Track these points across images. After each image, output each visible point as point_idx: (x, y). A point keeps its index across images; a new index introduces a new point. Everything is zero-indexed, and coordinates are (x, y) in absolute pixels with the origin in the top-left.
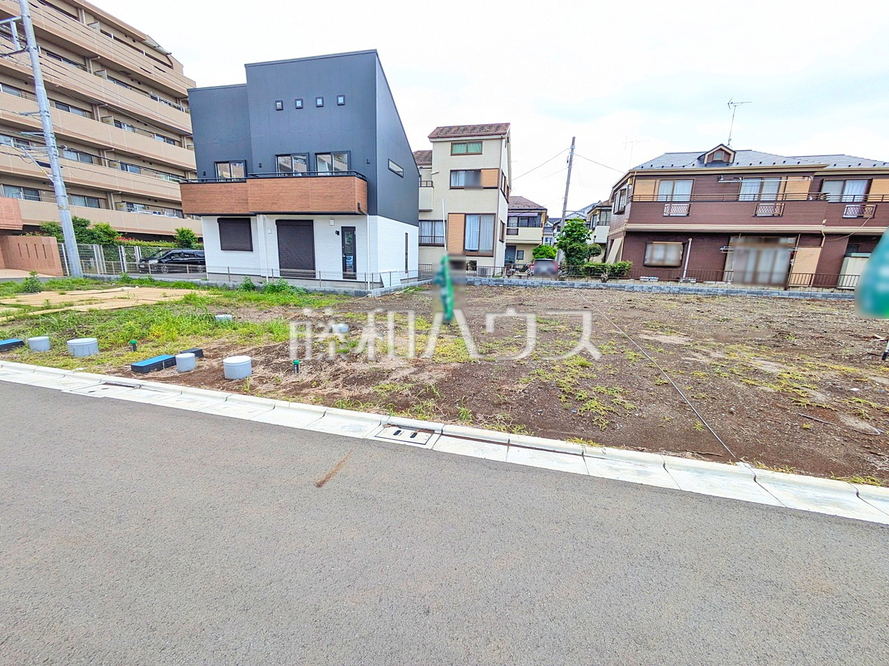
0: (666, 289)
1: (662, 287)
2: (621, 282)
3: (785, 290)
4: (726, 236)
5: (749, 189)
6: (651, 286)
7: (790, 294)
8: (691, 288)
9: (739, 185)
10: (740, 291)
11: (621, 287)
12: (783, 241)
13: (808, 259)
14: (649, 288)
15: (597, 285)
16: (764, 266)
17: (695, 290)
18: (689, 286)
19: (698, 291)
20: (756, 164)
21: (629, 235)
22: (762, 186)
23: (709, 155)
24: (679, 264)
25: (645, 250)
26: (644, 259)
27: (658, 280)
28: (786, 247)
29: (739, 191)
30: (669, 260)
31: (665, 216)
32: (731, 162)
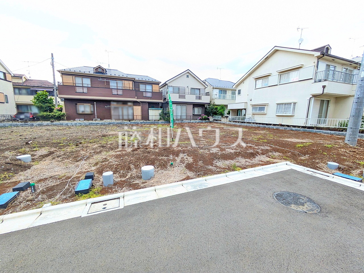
0: (83, 124)
1: (81, 123)
2: (61, 122)
3: (130, 121)
4: (109, 102)
5: (113, 84)
6: (76, 123)
7: (131, 123)
8: (94, 123)
9: (108, 83)
10: (114, 123)
11: (61, 124)
12: (129, 104)
13: (138, 110)
14: (75, 124)
15: (47, 124)
16: (125, 113)
17: (96, 123)
18: (94, 122)
19: (97, 123)
20: (113, 75)
21: (66, 100)
22: (117, 83)
23: (96, 69)
24: (92, 113)
25: (76, 107)
26: (76, 111)
27: (84, 120)
28: (130, 106)
29: (109, 84)
30: (87, 111)
31: (76, 92)
32: (105, 73)
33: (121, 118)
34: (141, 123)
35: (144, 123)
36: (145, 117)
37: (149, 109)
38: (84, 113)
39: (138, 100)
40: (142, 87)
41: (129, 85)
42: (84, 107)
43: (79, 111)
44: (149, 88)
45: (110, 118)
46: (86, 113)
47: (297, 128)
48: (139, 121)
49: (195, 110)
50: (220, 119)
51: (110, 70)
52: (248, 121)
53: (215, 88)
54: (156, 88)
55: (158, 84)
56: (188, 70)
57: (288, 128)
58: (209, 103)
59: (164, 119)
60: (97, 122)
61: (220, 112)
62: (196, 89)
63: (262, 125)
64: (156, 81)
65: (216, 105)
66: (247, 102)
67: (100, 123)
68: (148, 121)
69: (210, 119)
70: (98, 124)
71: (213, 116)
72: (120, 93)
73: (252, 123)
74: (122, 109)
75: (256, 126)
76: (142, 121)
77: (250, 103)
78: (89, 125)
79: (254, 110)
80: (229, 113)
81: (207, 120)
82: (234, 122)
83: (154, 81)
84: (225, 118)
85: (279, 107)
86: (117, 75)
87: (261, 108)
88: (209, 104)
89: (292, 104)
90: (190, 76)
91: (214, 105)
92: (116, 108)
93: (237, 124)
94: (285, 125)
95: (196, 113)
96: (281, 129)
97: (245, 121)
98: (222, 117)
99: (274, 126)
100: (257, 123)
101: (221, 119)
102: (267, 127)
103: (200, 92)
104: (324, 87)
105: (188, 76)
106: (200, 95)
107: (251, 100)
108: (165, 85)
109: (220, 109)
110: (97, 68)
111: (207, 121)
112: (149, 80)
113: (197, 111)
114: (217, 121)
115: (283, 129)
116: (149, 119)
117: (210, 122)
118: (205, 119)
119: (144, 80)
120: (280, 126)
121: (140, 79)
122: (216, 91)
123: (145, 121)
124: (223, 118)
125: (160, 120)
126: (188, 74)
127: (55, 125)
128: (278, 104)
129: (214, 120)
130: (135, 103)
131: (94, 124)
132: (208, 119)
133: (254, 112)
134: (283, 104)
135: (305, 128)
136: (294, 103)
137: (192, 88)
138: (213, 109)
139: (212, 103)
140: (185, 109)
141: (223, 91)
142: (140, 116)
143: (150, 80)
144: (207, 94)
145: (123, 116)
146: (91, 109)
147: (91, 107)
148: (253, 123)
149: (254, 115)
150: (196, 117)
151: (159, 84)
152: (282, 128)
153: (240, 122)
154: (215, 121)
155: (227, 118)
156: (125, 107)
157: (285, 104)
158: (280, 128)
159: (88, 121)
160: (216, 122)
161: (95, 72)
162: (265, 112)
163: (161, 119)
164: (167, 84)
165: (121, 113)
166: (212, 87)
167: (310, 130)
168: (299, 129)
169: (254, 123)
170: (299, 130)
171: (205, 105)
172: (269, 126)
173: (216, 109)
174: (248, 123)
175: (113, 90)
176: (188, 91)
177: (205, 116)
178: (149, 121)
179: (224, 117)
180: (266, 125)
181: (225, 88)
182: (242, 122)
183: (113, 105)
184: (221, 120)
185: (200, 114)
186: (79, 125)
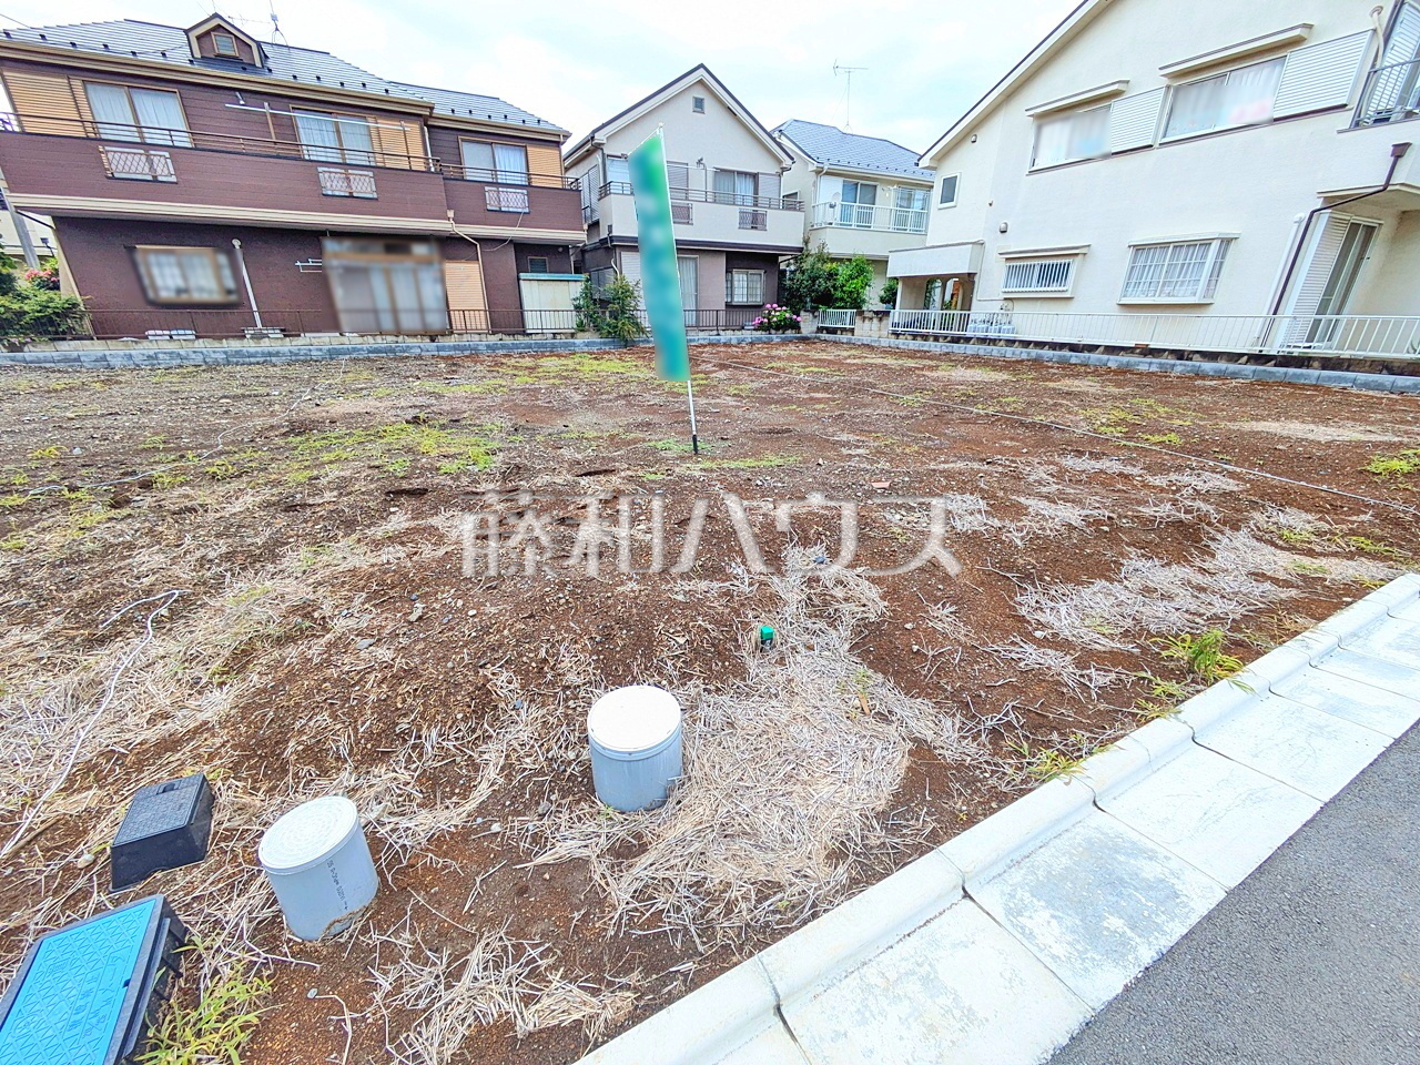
0: (193, 356)
1: (182, 352)
2: (68, 347)
3: (433, 341)
4: (311, 238)
5: (314, 132)
6: (151, 353)
7: (439, 349)
8: (252, 350)
9: (289, 129)
10: (354, 350)
11: (66, 360)
12: (420, 250)
13: (466, 282)
14: (150, 357)
16: (405, 299)
17: (263, 354)
18: (248, 345)
19: (270, 354)
20: (307, 79)
21: (66, 223)
22: (338, 131)
23: (198, 38)
24: (233, 298)
25: (135, 266)
26: (143, 290)
27: (198, 337)
28: (428, 262)
29: (295, 136)
30: (201, 290)
31: (113, 178)
32: (258, 64)
33: (387, 322)
34: (488, 347)
35: (503, 347)
36: (507, 318)
37: (522, 275)
38: (184, 298)
39: (464, 230)
40: (475, 158)
41: (406, 145)
42: (180, 266)
43: (156, 289)
44: (509, 161)
45: (329, 320)
46: (197, 297)
47: (1222, 365)
48: (477, 337)
49: (736, 283)
50: (847, 326)
51: (285, 50)
52: (981, 334)
53: (827, 173)
54: (546, 165)
55: (553, 140)
56: (702, 69)
57: (1180, 367)
58: (801, 246)
59: (598, 329)
60: (266, 346)
61: (851, 292)
62: (739, 173)
63: (1051, 352)
64: (543, 126)
65: (833, 260)
66: (985, 240)
67: (286, 349)
68: (520, 337)
69: (802, 325)
70: (274, 359)
71: (817, 309)
72: (364, 186)
73: (1002, 343)
74: (387, 273)
75: (1024, 356)
76: (493, 339)
77: (996, 245)
78: (229, 363)
79: (1014, 281)
80: (890, 298)
81: (789, 331)
82: (915, 337)
83: (535, 126)
84: (871, 319)
85: (1140, 264)
86: (330, 83)
87: (1051, 268)
88: (799, 253)
89: (1215, 246)
90: (709, 104)
91: (823, 258)
92: (349, 271)
93: (930, 345)
94: (1165, 350)
95: (739, 299)
96: (1143, 368)
97: (969, 334)
98: (861, 313)
99: (1112, 357)
100: (1026, 344)
101: (852, 322)
102: (1073, 361)
103: (756, 192)
104: (1400, 151)
105: (702, 100)
106: (756, 205)
107: (1003, 232)
108: (590, 147)
109: (851, 277)
110: (208, 33)
111: (790, 333)
112: (509, 122)
113: (748, 288)
114: (836, 333)
115: (1154, 369)
116: (524, 326)
117: (804, 340)
118: (782, 326)
119: (480, 116)
120: (1141, 354)
121: (462, 114)
122: (831, 189)
123: (508, 340)
124: (864, 318)
125: (580, 335)
126: (700, 93)
127: (37, 366)
128: (1138, 248)
129: (820, 330)
130: (450, 246)
131: (252, 360)
132: (796, 326)
133: (1015, 289)
134: (1165, 245)
135: (1263, 364)
136: (1222, 240)
137: (722, 170)
138: (818, 278)
139: (813, 249)
140: (692, 275)
141: (861, 187)
142: (482, 313)
143: (514, 121)
144: (792, 202)
145: (395, 311)
146: (219, 278)
147: (217, 268)
148: (1007, 341)
149: (1010, 304)
150: (739, 317)
151: (558, 144)
152: (1150, 363)
153: (946, 338)
154: (824, 336)
155: (881, 320)
156: (400, 264)
157: (1178, 246)
158: (1139, 363)
159: (216, 344)
160: (831, 337)
161: (198, 55)
162: (1069, 287)
163: (581, 328)
164: (598, 147)
165: (383, 302)
166: (813, 167)
167: (1291, 370)
168: (1232, 367)
169: (1013, 342)
170: (1234, 375)
171: (781, 259)
172: (1086, 354)
173: (832, 275)
174: (983, 341)
175: (320, 169)
176: (700, 181)
177: (781, 313)
178: (526, 340)
179: (870, 315)
180: (1071, 350)
181: (872, 171)
182: (956, 340)
183: (336, 255)
184: (852, 331)
185: (758, 300)
186: (174, 363)
